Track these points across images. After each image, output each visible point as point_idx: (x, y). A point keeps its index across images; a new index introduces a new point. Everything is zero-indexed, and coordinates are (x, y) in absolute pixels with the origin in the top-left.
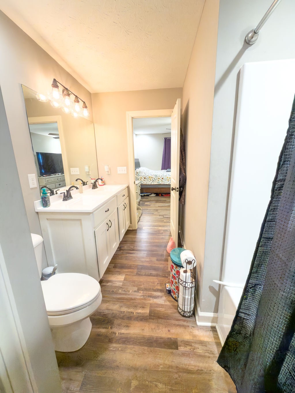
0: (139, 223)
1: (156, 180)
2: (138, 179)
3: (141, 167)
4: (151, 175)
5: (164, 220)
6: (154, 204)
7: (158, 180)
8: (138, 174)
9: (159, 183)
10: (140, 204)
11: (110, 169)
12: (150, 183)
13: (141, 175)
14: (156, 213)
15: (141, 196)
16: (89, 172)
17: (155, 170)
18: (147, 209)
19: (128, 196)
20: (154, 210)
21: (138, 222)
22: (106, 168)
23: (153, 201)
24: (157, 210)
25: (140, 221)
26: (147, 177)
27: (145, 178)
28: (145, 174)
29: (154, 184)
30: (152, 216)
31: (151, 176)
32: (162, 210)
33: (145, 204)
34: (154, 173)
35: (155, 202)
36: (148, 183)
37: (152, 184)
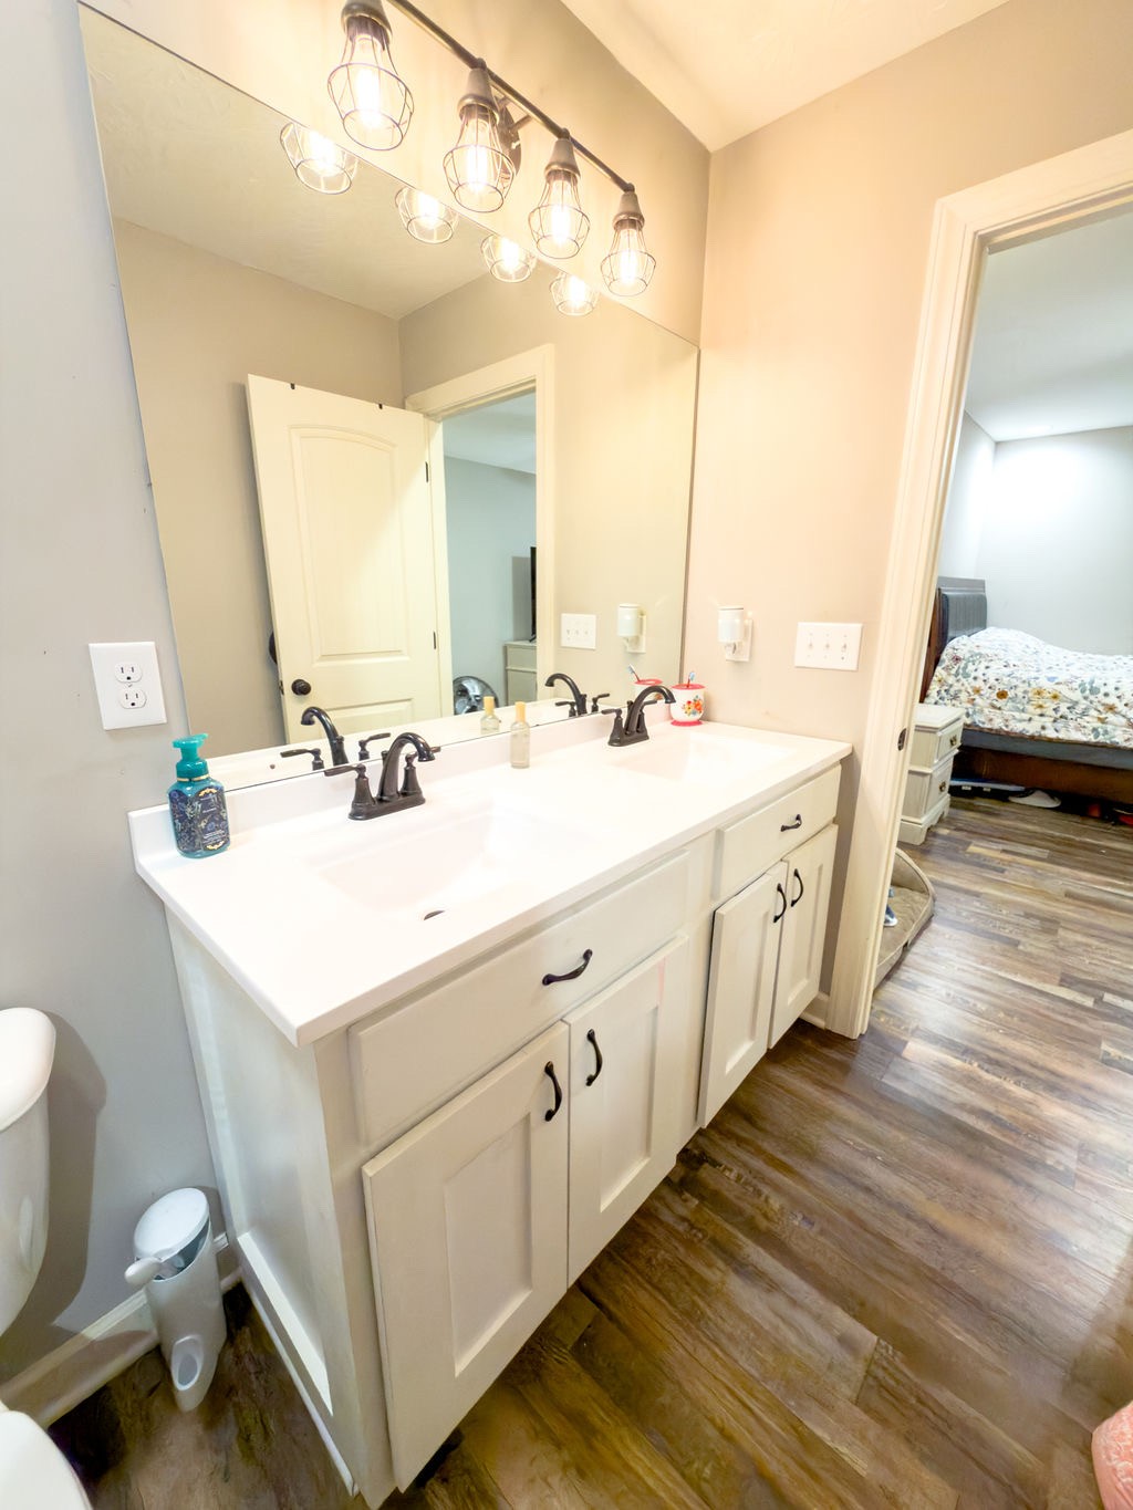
0: (891, 989)
1: (1084, 714)
2: (955, 697)
3: (988, 630)
4: (1051, 679)
5: (1096, 1041)
6: (1034, 869)
7: (1102, 721)
8: (962, 664)
9: (1101, 739)
10: (938, 842)
11: (749, 632)
12: (1032, 729)
13: (979, 674)
14: (1036, 945)
15: (954, 791)
16: (636, 640)
17: (1084, 652)
18: (977, 895)
19: (835, 821)
20: (1028, 916)
21: (888, 977)
22: (726, 627)
23: (1030, 839)
24: (1050, 925)
25: (904, 974)
26: (1019, 692)
27: (1002, 695)
28: (1007, 671)
29: (1063, 735)
30: (1001, 966)
31: (1048, 686)
32: (1088, 929)
33: (972, 849)
34: (1074, 671)
35: (1045, 853)
36: (1017, 727)
37: (1050, 733)
